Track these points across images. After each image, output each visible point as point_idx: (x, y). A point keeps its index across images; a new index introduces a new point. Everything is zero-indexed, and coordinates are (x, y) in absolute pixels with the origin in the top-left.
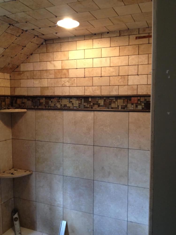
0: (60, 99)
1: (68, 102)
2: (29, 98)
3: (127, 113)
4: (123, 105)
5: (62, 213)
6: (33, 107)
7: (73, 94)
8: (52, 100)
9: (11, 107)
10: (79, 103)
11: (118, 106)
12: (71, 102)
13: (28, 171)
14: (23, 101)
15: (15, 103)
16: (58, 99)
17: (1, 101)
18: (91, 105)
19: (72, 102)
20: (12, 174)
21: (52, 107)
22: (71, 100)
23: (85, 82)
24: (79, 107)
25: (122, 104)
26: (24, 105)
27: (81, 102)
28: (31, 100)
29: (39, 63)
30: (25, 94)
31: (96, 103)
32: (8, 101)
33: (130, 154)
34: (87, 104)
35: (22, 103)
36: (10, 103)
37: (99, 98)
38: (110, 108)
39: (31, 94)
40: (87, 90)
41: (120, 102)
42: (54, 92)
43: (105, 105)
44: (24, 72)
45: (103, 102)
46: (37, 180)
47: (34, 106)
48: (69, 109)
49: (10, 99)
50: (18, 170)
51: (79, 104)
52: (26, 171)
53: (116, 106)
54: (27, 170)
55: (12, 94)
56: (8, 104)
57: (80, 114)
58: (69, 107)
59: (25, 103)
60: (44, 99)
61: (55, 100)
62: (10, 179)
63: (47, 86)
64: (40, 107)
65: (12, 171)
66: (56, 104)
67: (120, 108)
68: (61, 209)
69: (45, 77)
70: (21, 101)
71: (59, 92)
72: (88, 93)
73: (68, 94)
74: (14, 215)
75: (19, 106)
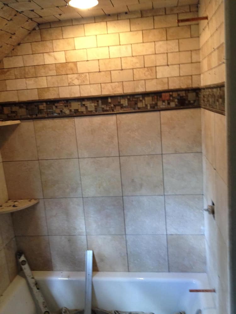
0: (68, 102)
1: (80, 106)
2: (22, 105)
3: (158, 113)
4: (153, 104)
5: (85, 242)
6: (29, 116)
7: (85, 94)
8: (56, 105)
10: (95, 106)
11: (146, 105)
12: (84, 105)
13: (33, 200)
14: (13, 110)
15: (1, 113)
16: (64, 103)
18: (112, 107)
19: (86, 105)
20: (14, 206)
22: (84, 103)
23: (101, 78)
24: (96, 111)
25: (151, 103)
26: (14, 115)
27: (98, 104)
28: (25, 106)
29: (32, 56)
30: (15, 99)
31: (117, 103)
33: (164, 160)
34: (105, 105)
35: (11, 112)
37: (121, 98)
38: (136, 108)
39: (24, 98)
40: (104, 88)
41: (148, 101)
42: (59, 94)
43: (130, 106)
44: (9, 69)
45: (127, 102)
46: (47, 209)
47: (30, 115)
48: (81, 115)
51: (96, 107)
52: (30, 200)
53: (144, 106)
57: (97, 120)
58: (82, 112)
59: (16, 111)
60: (45, 104)
61: (61, 105)
63: (47, 87)
64: (39, 116)
66: (63, 110)
67: (149, 108)
68: (84, 238)
69: (43, 74)
70: (10, 109)
71: (65, 94)
72: (105, 93)
73: (79, 96)
74: (20, 258)
75: (8, 116)
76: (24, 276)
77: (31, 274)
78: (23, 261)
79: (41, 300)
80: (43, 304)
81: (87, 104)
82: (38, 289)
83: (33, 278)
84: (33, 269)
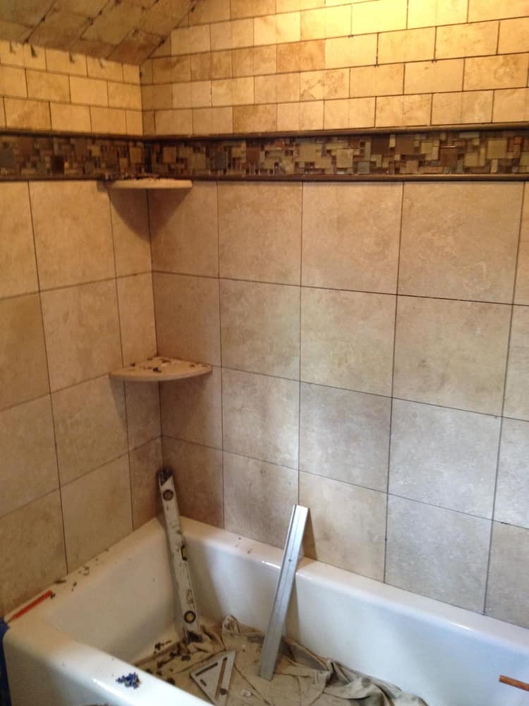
0: (294, 144)
1: (320, 154)
2: (199, 144)
3: (519, 186)
4: (507, 160)
5: (294, 486)
6: (210, 173)
7: (334, 124)
8: (267, 148)
9: (145, 175)
10: (354, 157)
11: (488, 163)
12: (329, 151)
13: (200, 365)
14: (181, 155)
15: (157, 160)
16: (286, 145)
17: (118, 154)
18: (395, 162)
19: (333, 154)
20: (156, 370)
21: (269, 172)
22: (329, 147)
23: (380, 82)
24: (356, 170)
25: (503, 156)
26: (183, 166)
27: (362, 151)
28: (204, 149)
29: (229, 23)
30: (186, 130)
31: (411, 153)
32: (136, 154)
33: (515, 322)
34: (380, 156)
35: (177, 160)
36: (143, 162)
37: (424, 138)
38: (459, 170)
39: (204, 130)
40: (382, 110)
41: (496, 149)
42: (275, 122)
43: (443, 160)
44: (181, 57)
45: (436, 149)
46: (225, 391)
47: (212, 170)
48: (321, 178)
49: (141, 148)
50: (171, 360)
51: (356, 159)
52: (194, 364)
53: (482, 163)
54: (198, 363)
55: (146, 133)
56: (136, 164)
57: (356, 192)
58: (323, 170)
59: (186, 159)
60: (244, 145)
61: (279, 148)
62: (150, 383)
63: (253, 103)
64: (231, 173)
65: (156, 362)
66: (281, 161)
67: (494, 169)
68: (292, 474)
69: (248, 71)
70: (175, 153)
71: (289, 121)
72: (385, 121)
73: (321, 128)
74: (162, 484)
75: (170, 169)
76: (164, 524)
77: (178, 523)
78: (168, 491)
79: (185, 584)
80: (188, 594)
81: (335, 150)
82: (184, 559)
83: (180, 532)
84: (184, 511)
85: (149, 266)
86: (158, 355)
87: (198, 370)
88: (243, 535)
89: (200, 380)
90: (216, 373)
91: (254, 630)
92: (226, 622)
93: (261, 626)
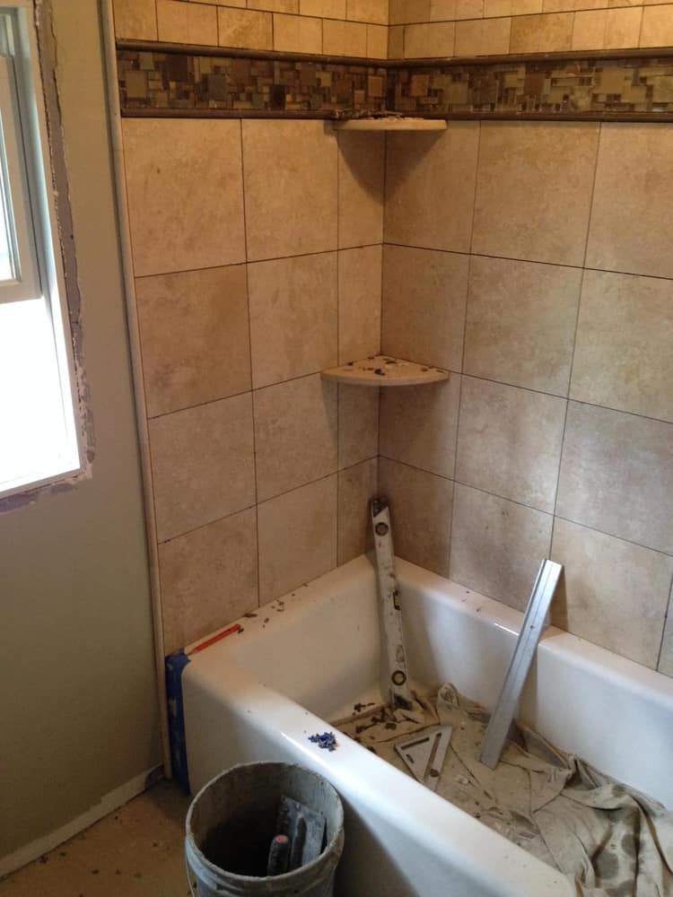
0: (594, 68)
1: (629, 83)
2: (461, 70)
6: (472, 109)
8: (555, 75)
9: (386, 112)
12: (644, 80)
13: (434, 370)
14: (435, 86)
15: (404, 94)
16: (582, 71)
17: (353, 83)
19: (649, 83)
20: (378, 372)
21: (553, 108)
22: (644, 73)
26: (436, 101)
28: (467, 76)
30: (445, 51)
32: (376, 84)
35: (430, 91)
36: (385, 95)
39: (470, 49)
42: (569, 39)
46: (464, 406)
47: (476, 106)
48: (629, 117)
49: (383, 76)
50: (398, 361)
52: (426, 367)
54: (431, 367)
55: (391, 57)
56: (375, 98)
58: (632, 106)
59: (441, 91)
60: (522, 70)
61: (572, 75)
62: (369, 388)
64: (501, 109)
65: (379, 363)
66: (572, 93)
68: (545, 520)
70: (427, 83)
73: (636, 46)
74: (375, 515)
75: (419, 105)
76: (374, 563)
77: (391, 564)
78: (381, 524)
79: (395, 637)
80: (398, 651)
81: (652, 77)
82: (397, 607)
83: (392, 575)
84: (400, 551)
85: (380, 237)
86: (381, 354)
87: (432, 376)
88: (472, 589)
89: (432, 390)
90: (455, 381)
91: (478, 706)
92: (443, 691)
93: (488, 702)
